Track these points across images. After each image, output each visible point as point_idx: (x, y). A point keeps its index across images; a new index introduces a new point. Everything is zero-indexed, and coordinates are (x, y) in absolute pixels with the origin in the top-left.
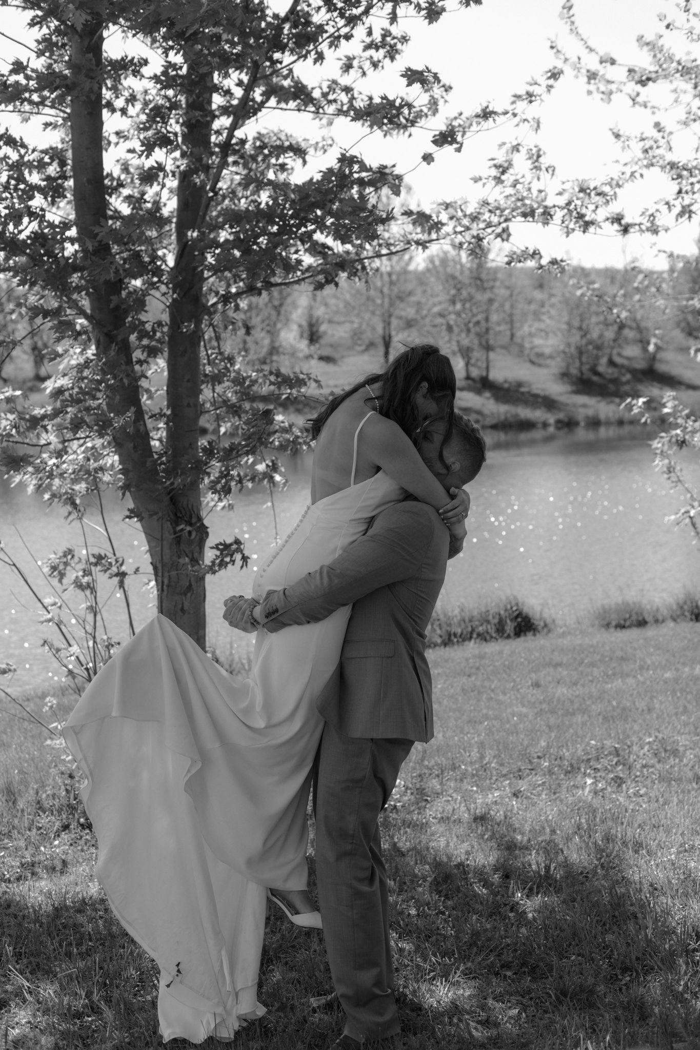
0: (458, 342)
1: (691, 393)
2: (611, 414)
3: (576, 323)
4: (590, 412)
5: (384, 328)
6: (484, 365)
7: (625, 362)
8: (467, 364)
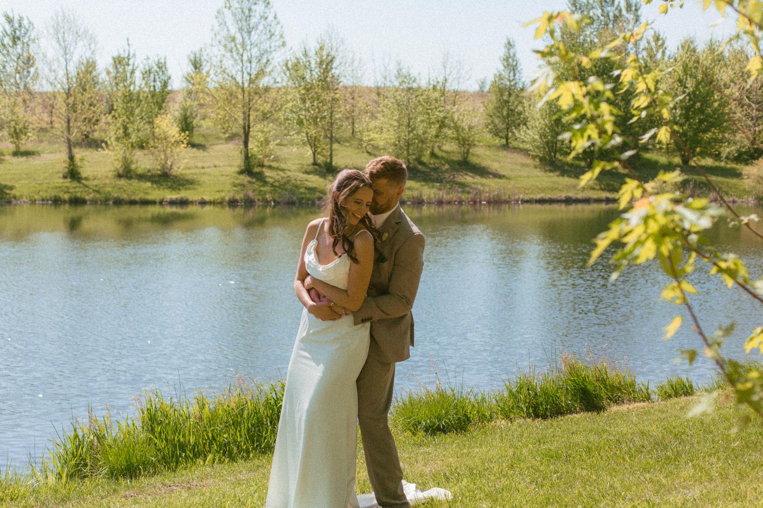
0: (307, 133)
1: (497, 180)
2: (432, 196)
3: (405, 121)
4: (416, 194)
5: (244, 119)
6: (329, 153)
7: (444, 155)
8: (314, 154)
